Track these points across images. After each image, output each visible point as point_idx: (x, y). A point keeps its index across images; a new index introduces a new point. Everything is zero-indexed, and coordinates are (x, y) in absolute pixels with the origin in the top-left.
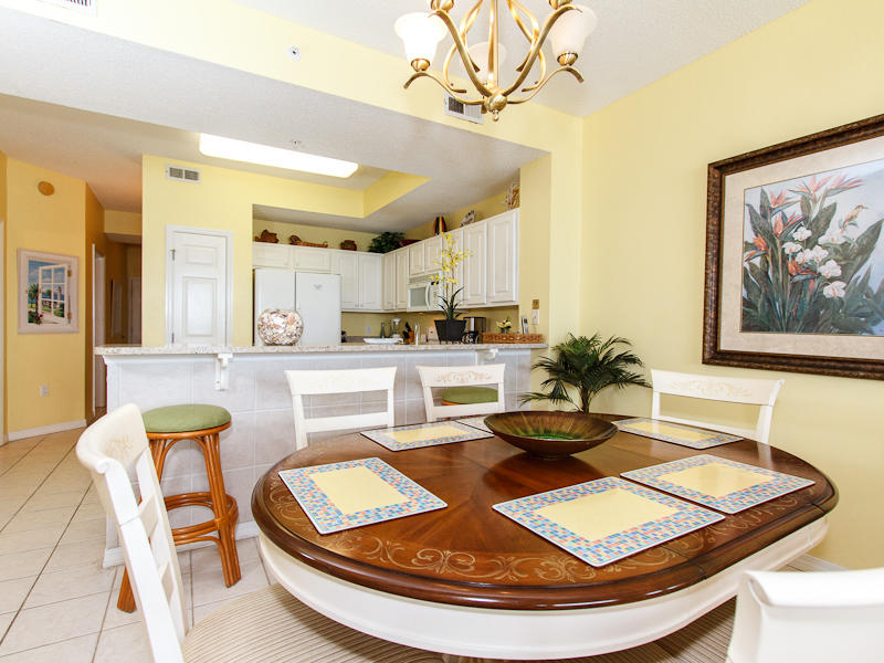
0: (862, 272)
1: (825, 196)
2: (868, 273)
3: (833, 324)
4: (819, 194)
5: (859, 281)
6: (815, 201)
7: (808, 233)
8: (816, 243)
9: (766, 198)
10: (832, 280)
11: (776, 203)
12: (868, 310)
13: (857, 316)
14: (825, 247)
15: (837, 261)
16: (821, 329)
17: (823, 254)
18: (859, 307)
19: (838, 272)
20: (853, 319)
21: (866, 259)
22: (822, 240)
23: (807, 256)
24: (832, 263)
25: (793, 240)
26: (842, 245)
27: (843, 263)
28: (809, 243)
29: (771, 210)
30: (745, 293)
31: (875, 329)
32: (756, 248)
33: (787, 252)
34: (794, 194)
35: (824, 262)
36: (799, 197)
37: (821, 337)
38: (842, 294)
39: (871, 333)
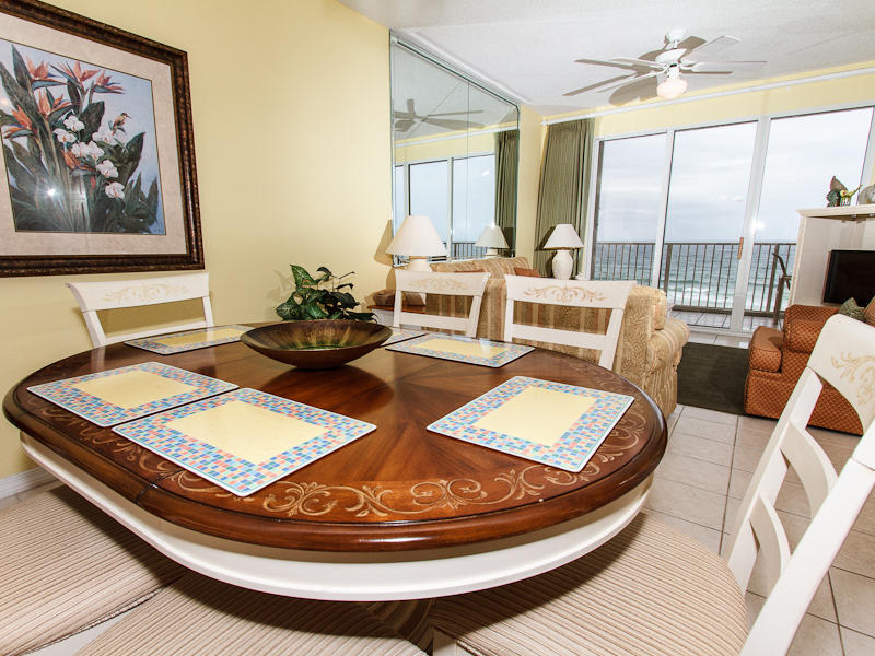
0: (134, 177)
1: (94, 89)
2: (139, 179)
3: (119, 224)
4: (87, 84)
5: (134, 185)
6: (84, 93)
7: (80, 126)
8: (91, 139)
9: (22, 62)
10: (112, 180)
11: (36, 75)
12: (143, 212)
13: (137, 216)
14: (100, 145)
15: (113, 162)
16: (110, 228)
17: (100, 152)
18: (137, 209)
19: (116, 174)
20: (134, 219)
21: (137, 166)
22: (96, 136)
23: (82, 150)
24: (108, 164)
25: (65, 127)
26: (116, 147)
27: (118, 165)
28: (84, 137)
29: (33, 81)
30: (13, 181)
31: (152, 228)
32: (18, 123)
33: (60, 140)
34: (58, 74)
35: (101, 160)
36: (65, 80)
37: (111, 236)
38: (122, 195)
39: (149, 232)
